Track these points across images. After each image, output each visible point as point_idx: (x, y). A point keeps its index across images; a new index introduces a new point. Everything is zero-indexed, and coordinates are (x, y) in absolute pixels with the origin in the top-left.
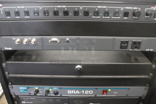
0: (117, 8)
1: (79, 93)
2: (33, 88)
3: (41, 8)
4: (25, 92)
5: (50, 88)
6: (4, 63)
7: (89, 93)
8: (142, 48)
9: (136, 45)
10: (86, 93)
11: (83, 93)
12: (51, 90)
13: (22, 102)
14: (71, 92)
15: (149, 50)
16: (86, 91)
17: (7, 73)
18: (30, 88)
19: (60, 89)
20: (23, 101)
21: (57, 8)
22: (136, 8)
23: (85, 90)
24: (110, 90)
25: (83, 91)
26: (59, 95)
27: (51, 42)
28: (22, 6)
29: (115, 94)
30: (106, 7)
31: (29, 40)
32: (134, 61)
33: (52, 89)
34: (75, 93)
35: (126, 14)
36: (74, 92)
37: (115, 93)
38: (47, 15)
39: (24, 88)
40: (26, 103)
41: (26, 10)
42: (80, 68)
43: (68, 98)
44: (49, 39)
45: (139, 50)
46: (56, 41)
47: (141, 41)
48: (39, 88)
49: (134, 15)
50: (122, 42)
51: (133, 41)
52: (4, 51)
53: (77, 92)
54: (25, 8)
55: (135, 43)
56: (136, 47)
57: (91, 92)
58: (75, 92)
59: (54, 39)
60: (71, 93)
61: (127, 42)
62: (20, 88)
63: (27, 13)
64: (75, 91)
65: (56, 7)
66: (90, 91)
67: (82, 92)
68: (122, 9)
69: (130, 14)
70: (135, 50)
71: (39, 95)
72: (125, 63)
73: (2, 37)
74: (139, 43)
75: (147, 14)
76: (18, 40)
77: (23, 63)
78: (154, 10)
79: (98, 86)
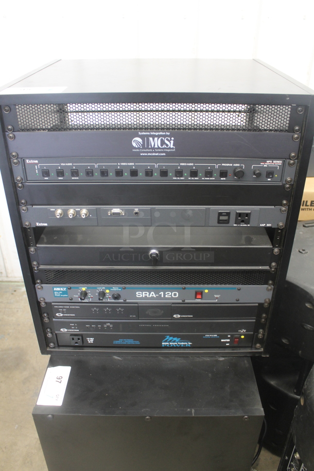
0: (209, 165)
1: (155, 297)
2: (78, 288)
3: (96, 166)
4: (63, 297)
5: (107, 288)
6: (32, 246)
7: (171, 295)
8: (253, 223)
9: (243, 218)
10: (166, 296)
11: (162, 296)
12: (107, 291)
13: (57, 314)
14: (142, 294)
15: (264, 225)
16: (166, 293)
17: (35, 263)
18: (72, 289)
19: (123, 290)
20: (59, 312)
21: (120, 166)
22: (238, 165)
23: (165, 290)
24: (206, 291)
25: (162, 293)
26: (121, 301)
27: (111, 214)
28: (68, 163)
29: (217, 298)
30: (192, 164)
31: (76, 211)
32: (244, 243)
33: (110, 290)
34: (148, 296)
35: (223, 174)
36: (146, 294)
37: (216, 296)
38: (105, 176)
39: (62, 289)
40: (63, 316)
41: (74, 168)
42: (156, 254)
43: (137, 305)
44: (108, 210)
45: (249, 225)
46: (118, 214)
47: (250, 212)
48: (88, 288)
49: (236, 174)
50: (220, 214)
51: (238, 212)
52: (33, 228)
53: (153, 294)
54: (73, 166)
55: (240, 215)
56: (243, 221)
57: (175, 295)
58: (149, 295)
59: (116, 210)
60: (141, 296)
61: (228, 214)
62: (55, 289)
63: (75, 173)
64: (148, 293)
65: (119, 164)
66: (173, 293)
68: (217, 166)
69: (230, 173)
70: (241, 225)
71: (88, 301)
73: (34, 207)
74: (247, 215)
75: (254, 174)
76: (59, 211)
77: (65, 247)
78: (266, 167)
79: (186, 284)
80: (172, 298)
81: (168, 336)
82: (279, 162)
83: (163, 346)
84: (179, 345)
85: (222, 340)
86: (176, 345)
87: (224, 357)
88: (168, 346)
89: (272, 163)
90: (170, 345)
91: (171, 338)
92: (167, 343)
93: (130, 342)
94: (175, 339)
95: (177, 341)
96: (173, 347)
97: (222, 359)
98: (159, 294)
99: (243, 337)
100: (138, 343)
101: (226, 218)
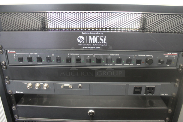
0: (129, 56)
3: (53, 55)
6: (14, 105)
8: (156, 93)
9: (150, 90)
15: (163, 94)
17: (16, 116)
21: (69, 55)
22: (149, 56)
27: (63, 87)
28: (35, 53)
30: (118, 55)
31: (41, 84)
32: (149, 105)
35: (139, 61)
38: (59, 62)
41: (39, 56)
44: (61, 85)
45: (153, 95)
46: (68, 87)
47: (155, 86)
49: (147, 61)
50: (135, 88)
51: (147, 86)
52: (14, 94)
54: (38, 55)
55: (148, 88)
56: (150, 93)
59: (67, 85)
61: (140, 88)
63: (39, 60)
65: (68, 54)
68: (134, 56)
69: (143, 61)
70: (149, 95)
72: (139, 107)
73: (14, 81)
74: (153, 88)
75: (159, 61)
76: (30, 84)
77: (34, 107)
78: (167, 57)
82: (175, 54)
89: (171, 54)
101: (139, 90)
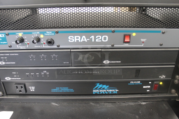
1: (86, 41)
2: (15, 34)
4: (2, 44)
5: (41, 33)
7: (101, 40)
10: (97, 41)
11: (93, 41)
12: (42, 36)
14: (74, 38)
16: (97, 37)
18: (9, 35)
19: (56, 34)
20: (1, 60)
23: (95, 34)
24: (134, 34)
25: (93, 37)
26: (55, 46)
29: (143, 42)
33: (44, 35)
34: (80, 41)
37: (142, 40)
39: (1, 36)
40: (5, 64)
43: (69, 50)
48: (24, 33)
53: (84, 39)
57: (105, 39)
58: (81, 39)
60: (73, 41)
64: (79, 37)
66: (103, 37)
67: (91, 38)
71: (25, 48)
80: (102, 43)
81: (98, 84)
83: (94, 93)
84: (107, 92)
85: (144, 87)
86: (105, 92)
87: (145, 102)
88: (98, 93)
90: (100, 92)
91: (101, 86)
92: (97, 91)
93: (66, 90)
94: (104, 86)
95: (106, 88)
96: (102, 95)
97: (144, 103)
98: (90, 38)
99: (161, 83)
100: (72, 90)
